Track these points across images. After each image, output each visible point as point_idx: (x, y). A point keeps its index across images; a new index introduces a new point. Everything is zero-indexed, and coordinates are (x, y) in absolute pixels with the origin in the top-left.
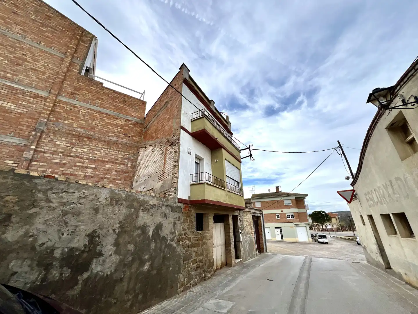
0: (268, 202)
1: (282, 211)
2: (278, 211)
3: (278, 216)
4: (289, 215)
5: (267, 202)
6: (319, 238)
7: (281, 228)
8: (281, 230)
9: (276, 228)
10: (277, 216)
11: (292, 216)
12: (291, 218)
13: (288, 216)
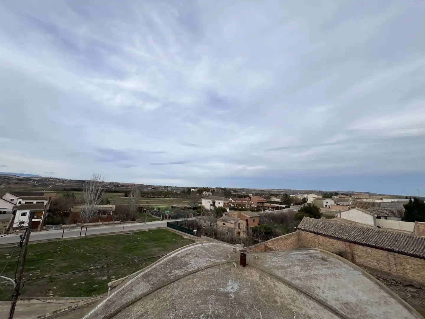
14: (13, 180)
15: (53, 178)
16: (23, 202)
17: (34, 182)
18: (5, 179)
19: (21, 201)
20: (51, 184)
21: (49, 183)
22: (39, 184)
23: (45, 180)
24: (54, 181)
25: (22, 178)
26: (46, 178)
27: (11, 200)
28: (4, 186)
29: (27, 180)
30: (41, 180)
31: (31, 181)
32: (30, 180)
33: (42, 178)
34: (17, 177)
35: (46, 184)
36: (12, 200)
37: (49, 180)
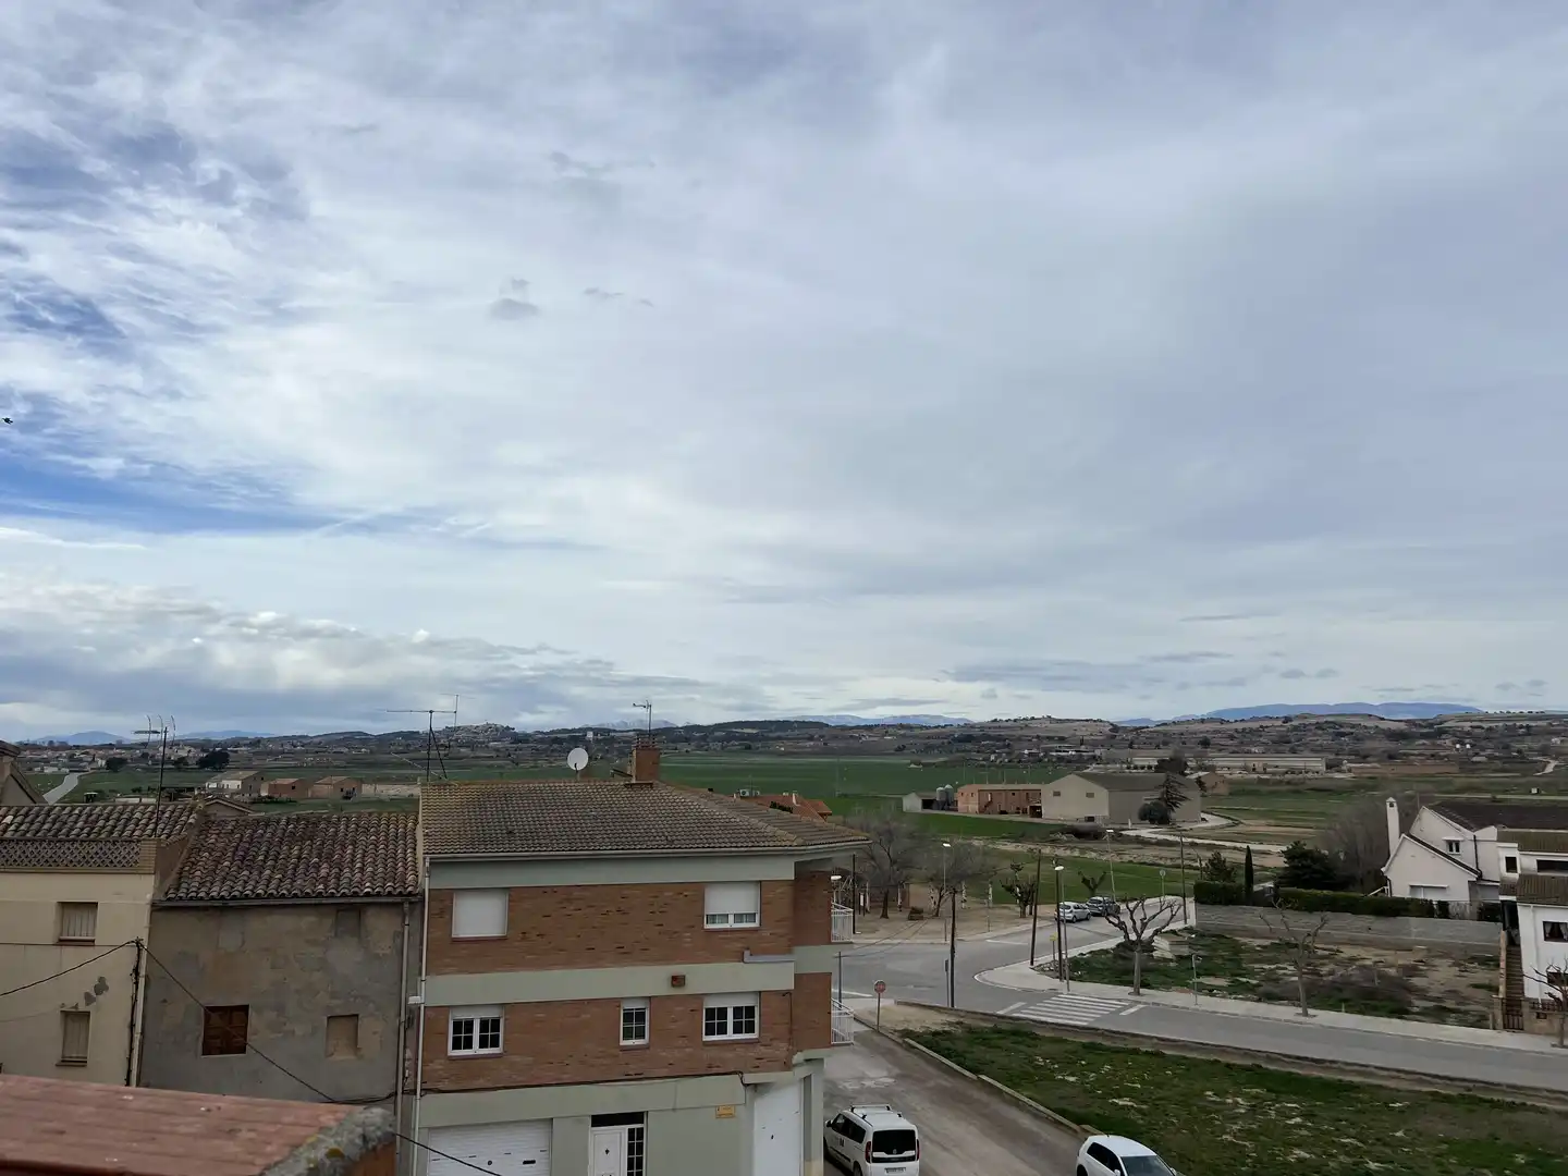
0: (576, 894)
1: (677, 981)
2: (640, 982)
3: (635, 1018)
4: (723, 1012)
5: (567, 894)
6: (876, 1155)
7: (637, 1117)
8: (640, 1136)
9: (599, 1121)
10: (628, 1016)
11: (745, 1019)
12: (730, 1036)
13: (716, 1020)
14: (1371, 738)
15: (1541, 716)
16: (1528, 862)
17: (1463, 744)
18: (1343, 735)
19: (1515, 853)
20: (1545, 751)
21: (1536, 746)
22: (1489, 752)
23: (1507, 728)
24: (1557, 734)
25: (1403, 726)
26: (1509, 717)
27: (1450, 843)
28: (1350, 770)
29: (1424, 736)
30: (1490, 729)
31: (1448, 742)
32: (1441, 733)
33: (1488, 718)
34: (1383, 725)
35: (1519, 752)
36: (1454, 845)
37: (1528, 727)
